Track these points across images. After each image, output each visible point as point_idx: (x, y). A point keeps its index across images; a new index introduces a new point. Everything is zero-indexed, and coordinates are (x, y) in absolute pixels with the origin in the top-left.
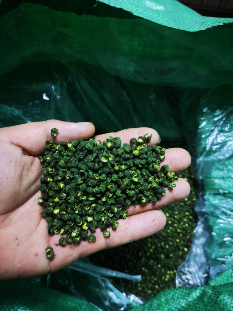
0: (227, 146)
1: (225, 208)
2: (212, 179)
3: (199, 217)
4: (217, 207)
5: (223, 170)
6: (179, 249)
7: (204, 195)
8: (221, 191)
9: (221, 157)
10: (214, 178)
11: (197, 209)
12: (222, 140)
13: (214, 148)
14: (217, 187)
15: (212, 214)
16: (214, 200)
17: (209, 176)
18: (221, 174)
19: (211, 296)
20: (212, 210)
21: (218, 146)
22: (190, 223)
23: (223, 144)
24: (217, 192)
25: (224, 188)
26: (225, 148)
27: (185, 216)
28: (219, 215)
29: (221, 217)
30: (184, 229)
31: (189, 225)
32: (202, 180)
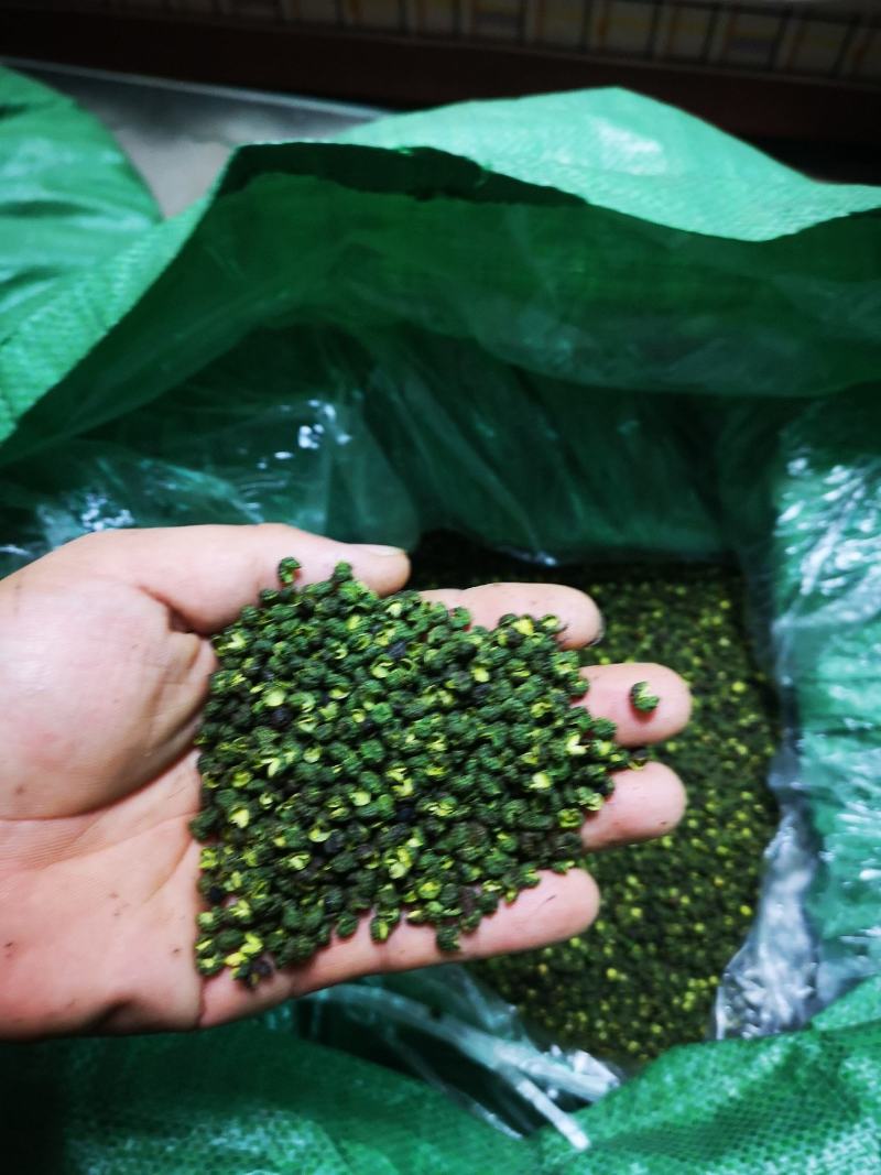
0: (867, 579)
1: (863, 776)
2: (822, 686)
3: (784, 808)
4: (837, 774)
5: (854, 656)
6: (725, 911)
7: (797, 736)
8: (850, 723)
9: (849, 616)
10: (828, 681)
11: (775, 781)
12: (852, 562)
13: (828, 586)
14: (836, 710)
15: (825, 796)
16: (831, 753)
17: (811, 676)
18: (850, 668)
19: (816, 1062)
20: (824, 781)
21: (840, 581)
22: (757, 826)
23: (855, 575)
24: (838, 726)
25: (859, 714)
26: (862, 588)
27: (740, 805)
28: (843, 799)
29: (849, 803)
30: (737, 846)
31: (755, 832)
32: (792, 690)
